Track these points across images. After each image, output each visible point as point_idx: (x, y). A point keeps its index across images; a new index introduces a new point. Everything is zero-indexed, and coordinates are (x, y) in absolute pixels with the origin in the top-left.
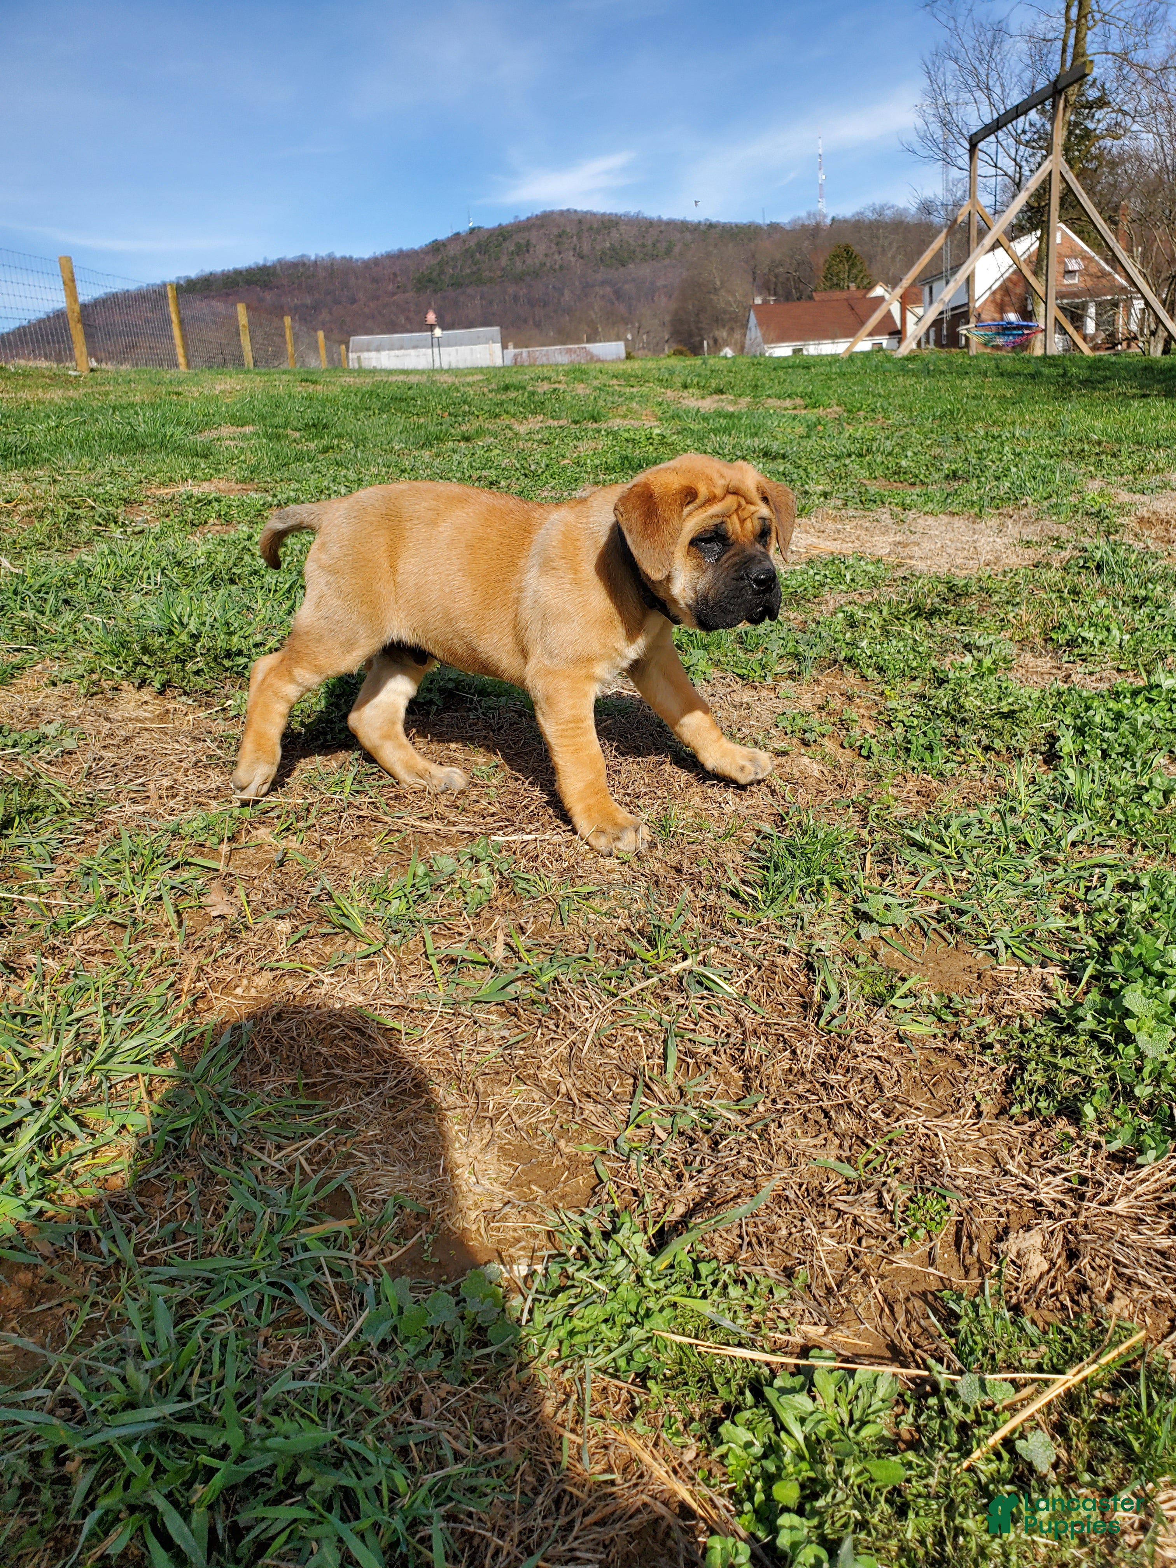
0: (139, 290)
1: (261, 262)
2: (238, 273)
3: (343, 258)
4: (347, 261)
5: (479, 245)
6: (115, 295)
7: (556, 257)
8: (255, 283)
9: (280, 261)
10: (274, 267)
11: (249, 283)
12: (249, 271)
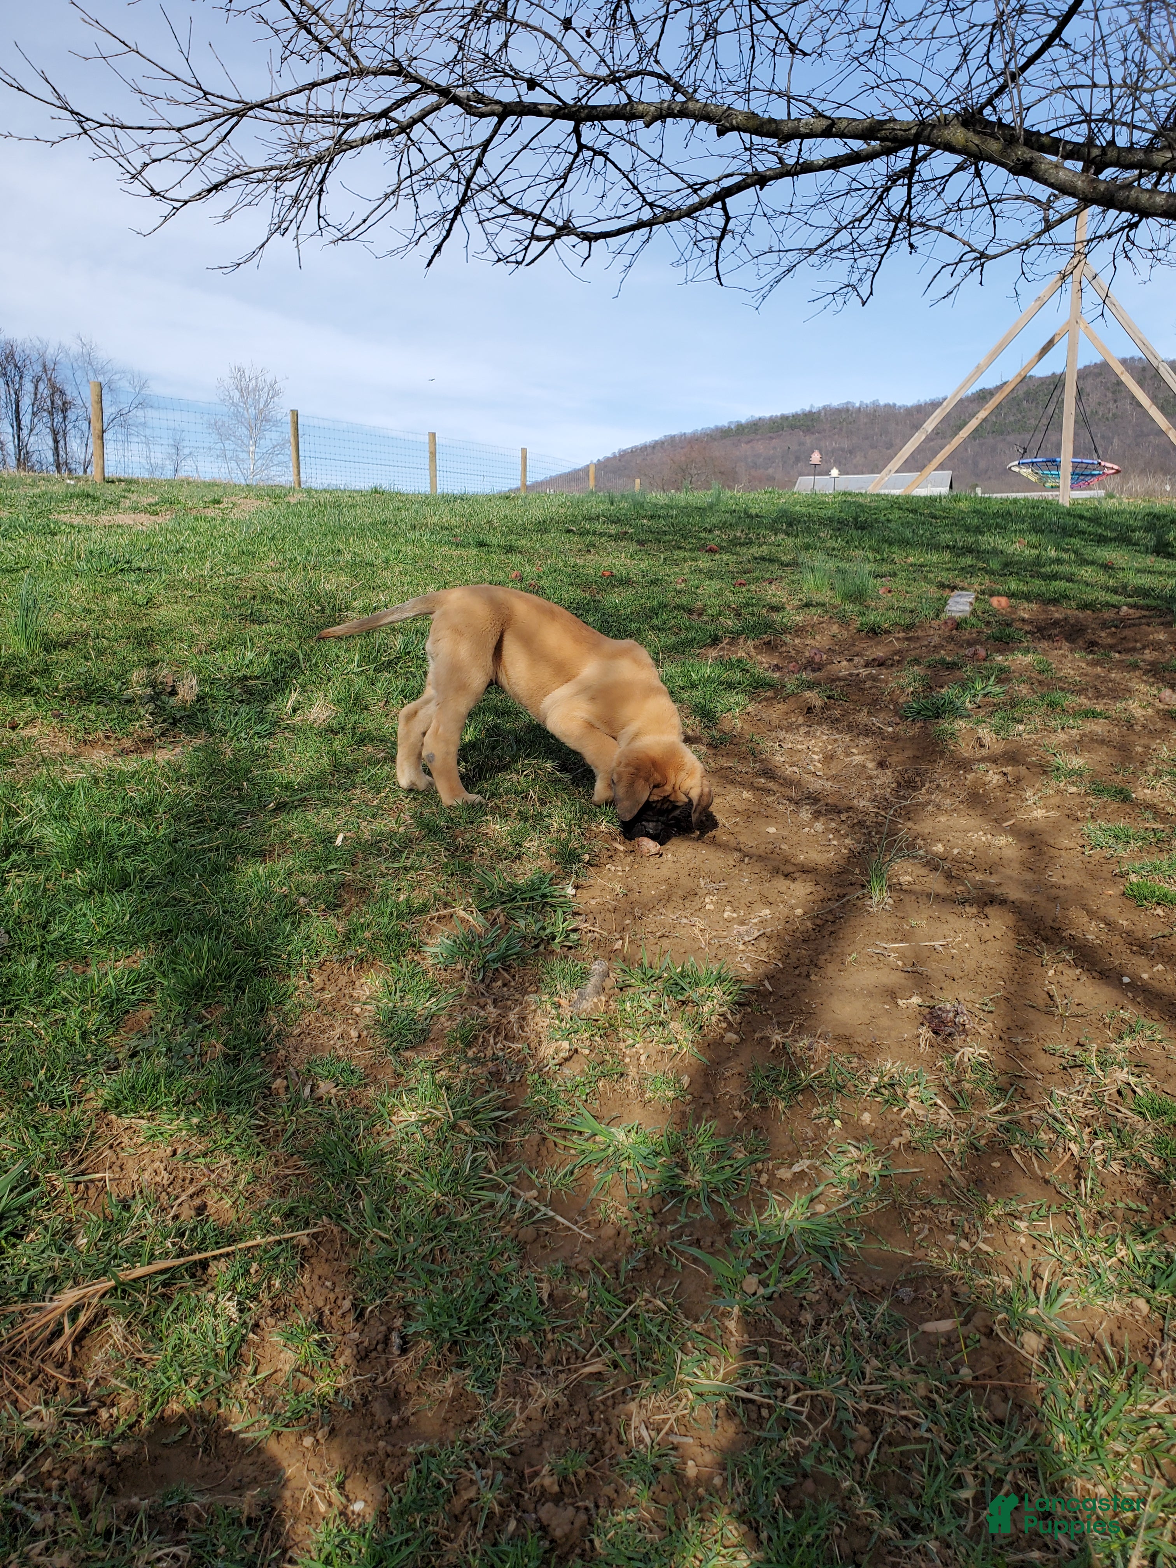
0: (694, 433)
1: (807, 409)
2: (784, 418)
3: (886, 406)
4: (890, 408)
5: (1027, 394)
6: (673, 438)
7: (1111, 405)
8: (799, 428)
9: (824, 408)
10: (819, 412)
11: (793, 427)
12: (796, 416)
